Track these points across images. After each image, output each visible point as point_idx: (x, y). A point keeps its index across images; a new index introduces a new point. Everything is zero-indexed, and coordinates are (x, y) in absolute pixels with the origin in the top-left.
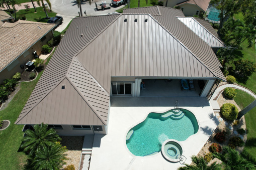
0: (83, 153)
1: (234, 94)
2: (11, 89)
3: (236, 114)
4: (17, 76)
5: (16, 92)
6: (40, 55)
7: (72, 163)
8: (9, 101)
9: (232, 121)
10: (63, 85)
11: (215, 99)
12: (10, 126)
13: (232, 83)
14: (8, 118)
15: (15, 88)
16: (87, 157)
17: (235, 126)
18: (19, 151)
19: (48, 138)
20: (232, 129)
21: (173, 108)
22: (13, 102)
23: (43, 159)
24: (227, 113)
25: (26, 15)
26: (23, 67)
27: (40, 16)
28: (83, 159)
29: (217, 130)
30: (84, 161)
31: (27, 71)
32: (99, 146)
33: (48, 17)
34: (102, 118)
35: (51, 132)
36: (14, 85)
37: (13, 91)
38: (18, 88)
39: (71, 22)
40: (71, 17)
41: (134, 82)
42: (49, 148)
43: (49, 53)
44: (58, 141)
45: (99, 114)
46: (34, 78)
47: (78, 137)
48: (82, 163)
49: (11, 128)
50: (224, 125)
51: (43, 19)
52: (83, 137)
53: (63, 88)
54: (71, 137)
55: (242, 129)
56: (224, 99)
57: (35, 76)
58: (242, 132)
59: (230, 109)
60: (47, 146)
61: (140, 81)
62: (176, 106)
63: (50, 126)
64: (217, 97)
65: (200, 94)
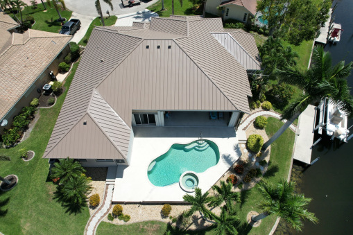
0: (107, 183)
1: (265, 124)
2: (31, 117)
3: (260, 146)
4: (34, 102)
5: (36, 120)
6: (57, 74)
7: (97, 193)
8: (30, 130)
9: (256, 153)
10: (85, 121)
11: (244, 129)
12: (35, 157)
13: (268, 110)
14: (32, 148)
15: (34, 115)
16: (110, 187)
17: (257, 158)
18: (46, 181)
19: (74, 171)
20: (255, 160)
21: (197, 139)
22: (34, 131)
23: (71, 189)
24: (251, 145)
25: (34, 16)
26: (39, 90)
27: (51, 16)
28: (107, 188)
29: (239, 161)
30: (108, 191)
31: (44, 94)
32: (121, 177)
33: (62, 18)
34: (122, 152)
35: (76, 165)
36: (32, 113)
37: (32, 119)
38: (38, 116)
39: (91, 25)
40: (90, 17)
41: (157, 114)
42: (75, 179)
43: (67, 72)
44: (83, 173)
45: (119, 149)
46: (53, 104)
47: (102, 168)
48: (106, 193)
49: (36, 159)
50: (247, 157)
51: (56, 21)
52: (107, 168)
53: (85, 124)
54: (96, 168)
55: (265, 161)
56: (254, 129)
57: (54, 101)
58: (263, 163)
59: (255, 141)
60: (73, 178)
61: (162, 113)
62: (201, 137)
63: (75, 160)
64: (247, 126)
65: (228, 124)
